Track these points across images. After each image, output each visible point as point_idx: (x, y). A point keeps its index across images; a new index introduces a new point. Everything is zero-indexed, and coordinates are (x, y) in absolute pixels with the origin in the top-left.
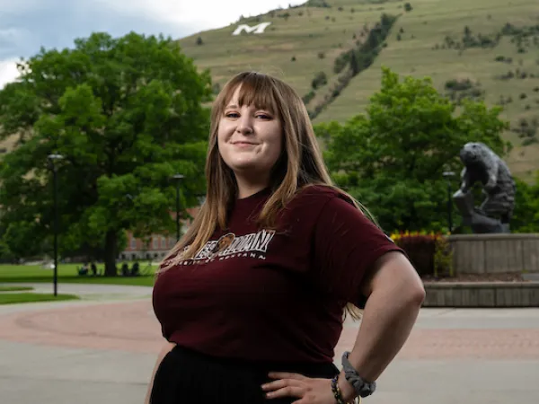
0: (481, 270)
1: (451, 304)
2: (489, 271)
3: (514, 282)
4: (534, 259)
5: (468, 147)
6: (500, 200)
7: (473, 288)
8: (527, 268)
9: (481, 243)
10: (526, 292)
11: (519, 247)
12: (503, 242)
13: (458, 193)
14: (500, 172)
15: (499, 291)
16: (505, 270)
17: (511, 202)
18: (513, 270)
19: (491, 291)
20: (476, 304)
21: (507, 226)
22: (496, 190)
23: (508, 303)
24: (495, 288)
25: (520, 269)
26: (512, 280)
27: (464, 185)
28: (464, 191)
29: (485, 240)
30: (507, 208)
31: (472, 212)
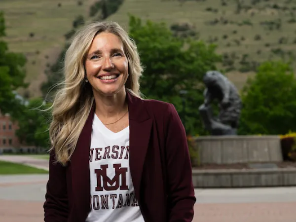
0: (219, 161)
1: (201, 185)
2: (225, 162)
3: (244, 170)
4: (255, 154)
5: (209, 74)
6: (231, 112)
7: (217, 175)
8: (251, 160)
9: (219, 143)
10: (253, 176)
11: (245, 145)
12: (235, 142)
13: (202, 107)
14: (231, 92)
15: (235, 176)
16: (235, 161)
17: (238, 113)
18: (241, 161)
19: (229, 177)
20: (218, 185)
21: (235, 130)
22: (228, 105)
23: (241, 184)
24: (231, 174)
25: (246, 160)
26: (241, 168)
27: (206, 101)
28: (206, 105)
29: (222, 140)
30: (236, 118)
31: (212, 121)
